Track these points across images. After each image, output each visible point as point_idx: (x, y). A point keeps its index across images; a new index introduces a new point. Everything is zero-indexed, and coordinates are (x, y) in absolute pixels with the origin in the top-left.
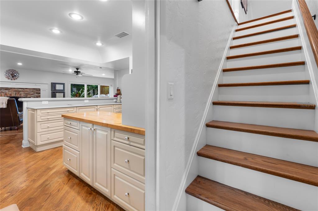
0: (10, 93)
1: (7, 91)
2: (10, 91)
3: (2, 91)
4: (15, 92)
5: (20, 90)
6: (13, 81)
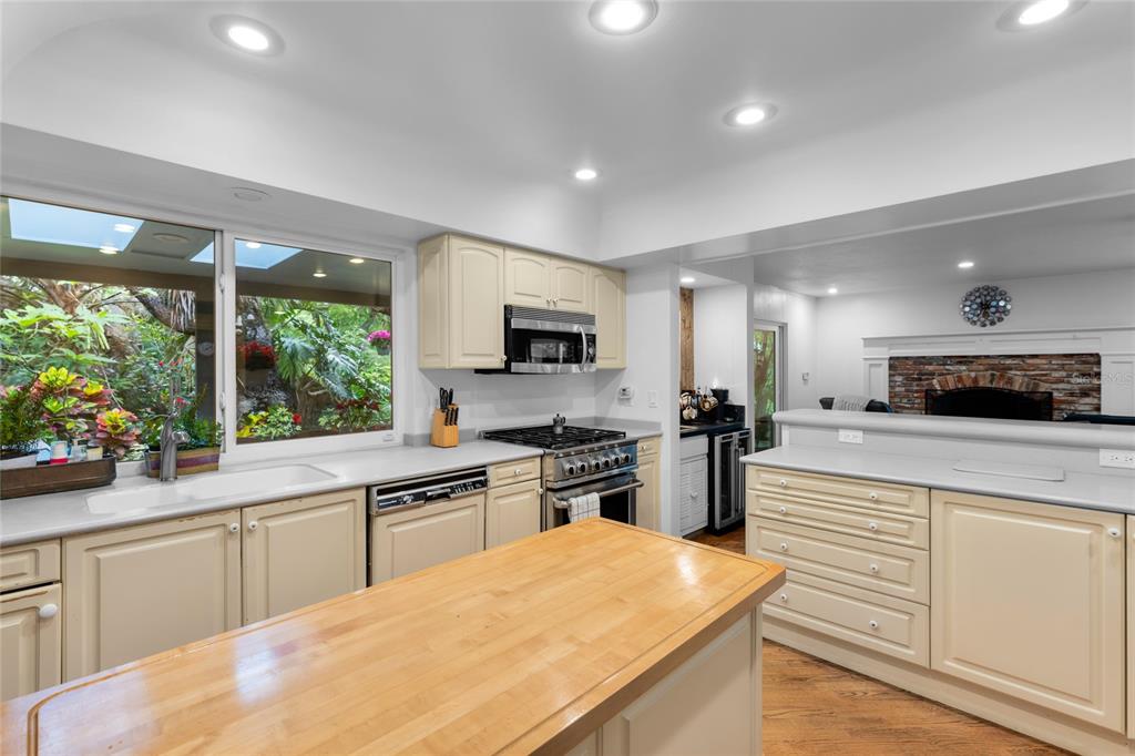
0: (973, 374)
1: (964, 368)
2: (974, 367)
3: (947, 367)
4: (990, 372)
5: (1009, 362)
6: (989, 329)
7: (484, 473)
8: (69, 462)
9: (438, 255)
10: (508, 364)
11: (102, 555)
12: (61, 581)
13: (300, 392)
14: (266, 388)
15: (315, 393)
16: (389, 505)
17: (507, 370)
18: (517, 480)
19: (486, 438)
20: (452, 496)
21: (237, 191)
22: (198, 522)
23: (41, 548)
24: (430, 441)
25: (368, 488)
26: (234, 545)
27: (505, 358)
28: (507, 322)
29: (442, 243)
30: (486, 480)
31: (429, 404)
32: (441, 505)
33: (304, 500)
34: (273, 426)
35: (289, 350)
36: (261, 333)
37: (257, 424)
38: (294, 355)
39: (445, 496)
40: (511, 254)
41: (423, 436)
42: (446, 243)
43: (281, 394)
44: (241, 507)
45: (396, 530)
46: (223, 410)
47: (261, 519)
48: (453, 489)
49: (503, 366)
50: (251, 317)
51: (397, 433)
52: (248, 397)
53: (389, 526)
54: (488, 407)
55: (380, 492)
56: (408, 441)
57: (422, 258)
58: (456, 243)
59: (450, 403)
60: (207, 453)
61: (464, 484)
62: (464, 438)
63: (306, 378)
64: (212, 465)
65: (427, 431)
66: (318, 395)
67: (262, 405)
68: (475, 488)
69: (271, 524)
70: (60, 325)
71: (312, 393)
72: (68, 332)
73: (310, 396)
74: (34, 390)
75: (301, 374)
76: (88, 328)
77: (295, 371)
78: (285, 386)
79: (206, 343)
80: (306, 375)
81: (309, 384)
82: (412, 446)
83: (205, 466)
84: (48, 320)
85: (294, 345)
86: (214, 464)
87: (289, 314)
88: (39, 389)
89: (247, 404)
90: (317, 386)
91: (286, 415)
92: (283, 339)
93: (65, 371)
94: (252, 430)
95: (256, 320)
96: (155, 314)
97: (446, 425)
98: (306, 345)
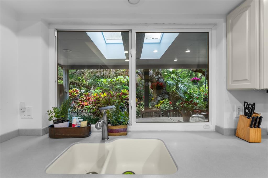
8: (76, 126)
13: (172, 96)
14: (164, 94)
15: (176, 96)
31: (234, 111)
34: (165, 104)
35: (169, 84)
36: (162, 80)
37: (162, 103)
38: (170, 86)
41: (230, 130)
43: (167, 96)
46: (132, 107)
50: (160, 76)
52: (159, 96)
56: (220, 131)
66: (176, 97)
67: (163, 99)
70: (122, 80)
71: (175, 96)
72: (123, 81)
73: (174, 97)
74: (121, 94)
75: (172, 91)
76: (127, 80)
77: (170, 90)
78: (168, 94)
79: (146, 83)
80: (173, 91)
81: (174, 93)
82: (223, 135)
83: (121, 133)
84: (120, 79)
85: (170, 83)
86: (125, 133)
87: (169, 75)
88: (122, 93)
89: (159, 98)
90: (176, 94)
91: (168, 101)
92: (167, 81)
93: (125, 90)
94: (160, 105)
95: (161, 77)
96: (141, 77)
97: (251, 127)
98: (173, 83)
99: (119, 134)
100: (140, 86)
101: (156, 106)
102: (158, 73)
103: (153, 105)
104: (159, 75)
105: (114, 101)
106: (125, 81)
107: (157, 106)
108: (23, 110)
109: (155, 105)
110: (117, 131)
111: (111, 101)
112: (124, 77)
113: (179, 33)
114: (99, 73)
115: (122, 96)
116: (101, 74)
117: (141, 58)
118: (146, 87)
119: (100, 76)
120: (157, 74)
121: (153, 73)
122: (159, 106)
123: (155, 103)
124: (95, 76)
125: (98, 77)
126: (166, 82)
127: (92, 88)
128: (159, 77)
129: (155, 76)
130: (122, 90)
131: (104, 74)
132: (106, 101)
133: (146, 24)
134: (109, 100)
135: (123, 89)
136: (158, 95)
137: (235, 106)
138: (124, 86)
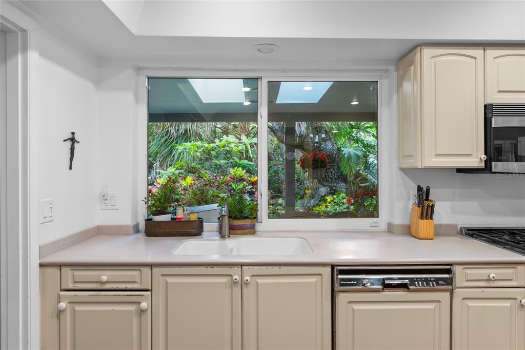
7: (449, 271)
8: (183, 220)
9: (412, 67)
10: (488, 163)
11: (170, 280)
12: (151, 290)
13: (354, 184)
14: (334, 180)
15: (364, 185)
16: (349, 285)
17: (487, 169)
18: (492, 284)
19: (467, 234)
20: (411, 287)
21: (259, 47)
22: (216, 270)
23: (143, 269)
24: (408, 231)
25: (333, 266)
26: (237, 290)
27: (484, 157)
28: (487, 121)
29: (415, 55)
30: (451, 278)
31: (409, 199)
32: (400, 294)
33: (283, 268)
34: (338, 205)
35: (346, 156)
36: (329, 145)
38: (349, 158)
39: (404, 286)
40: (491, 53)
41: (403, 226)
42: (418, 55)
43: (343, 185)
44: (242, 265)
45: (356, 307)
46: (261, 195)
47: (253, 276)
48: (412, 281)
49: (483, 165)
50: (323, 136)
51: (382, 221)
52: (324, 186)
53: (349, 302)
54: (473, 205)
55: (342, 272)
56: (391, 229)
57: (401, 72)
58: (427, 52)
59: (427, 199)
60: (247, 222)
61: (426, 279)
62: (441, 232)
63: (358, 175)
64: (251, 231)
65: (407, 222)
66: (365, 186)
67: (332, 191)
68: (438, 284)
69: (260, 281)
70: (232, 145)
71: (361, 185)
72: (235, 149)
73: (360, 187)
74: (229, 178)
75: (354, 172)
76: (244, 146)
77: (351, 170)
78: (344, 179)
79: (290, 153)
80: (358, 172)
81: (360, 178)
82: (393, 233)
83: (247, 231)
84: (229, 143)
85: (349, 152)
86: (251, 230)
87: (350, 132)
88: (231, 178)
89: (323, 190)
90: (365, 180)
91: (345, 198)
92: (342, 149)
93: (240, 169)
94: (327, 206)
95: (326, 138)
96: (277, 137)
97: (422, 219)
98: (356, 152)
99: (243, 231)
100: (276, 160)
101: (314, 209)
102: (318, 129)
103: (308, 207)
104: (322, 133)
105: (213, 196)
106: (240, 148)
107: (318, 209)
108: (105, 198)
109: (314, 206)
110: (241, 228)
111: (206, 196)
112: (237, 138)
113: (332, 83)
114: (175, 128)
115: (232, 183)
116: (180, 131)
117: (278, 102)
118: (290, 164)
119: (177, 135)
120: (317, 131)
121: (307, 129)
122: (323, 209)
123: (312, 201)
124: (166, 135)
125: (172, 138)
126: (339, 150)
127: (158, 163)
128: (323, 139)
129: (311, 135)
130: (232, 171)
131: (186, 131)
132: (196, 195)
133: (284, 71)
134: (202, 193)
135: (233, 167)
136: (320, 182)
137: (411, 192)
138: (237, 160)
